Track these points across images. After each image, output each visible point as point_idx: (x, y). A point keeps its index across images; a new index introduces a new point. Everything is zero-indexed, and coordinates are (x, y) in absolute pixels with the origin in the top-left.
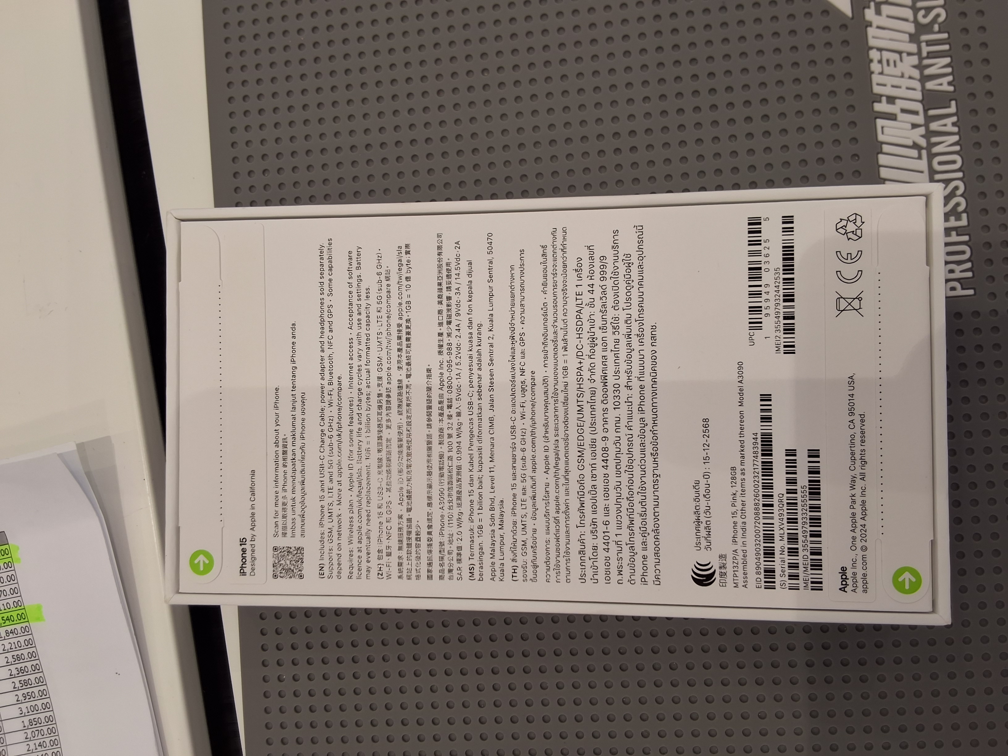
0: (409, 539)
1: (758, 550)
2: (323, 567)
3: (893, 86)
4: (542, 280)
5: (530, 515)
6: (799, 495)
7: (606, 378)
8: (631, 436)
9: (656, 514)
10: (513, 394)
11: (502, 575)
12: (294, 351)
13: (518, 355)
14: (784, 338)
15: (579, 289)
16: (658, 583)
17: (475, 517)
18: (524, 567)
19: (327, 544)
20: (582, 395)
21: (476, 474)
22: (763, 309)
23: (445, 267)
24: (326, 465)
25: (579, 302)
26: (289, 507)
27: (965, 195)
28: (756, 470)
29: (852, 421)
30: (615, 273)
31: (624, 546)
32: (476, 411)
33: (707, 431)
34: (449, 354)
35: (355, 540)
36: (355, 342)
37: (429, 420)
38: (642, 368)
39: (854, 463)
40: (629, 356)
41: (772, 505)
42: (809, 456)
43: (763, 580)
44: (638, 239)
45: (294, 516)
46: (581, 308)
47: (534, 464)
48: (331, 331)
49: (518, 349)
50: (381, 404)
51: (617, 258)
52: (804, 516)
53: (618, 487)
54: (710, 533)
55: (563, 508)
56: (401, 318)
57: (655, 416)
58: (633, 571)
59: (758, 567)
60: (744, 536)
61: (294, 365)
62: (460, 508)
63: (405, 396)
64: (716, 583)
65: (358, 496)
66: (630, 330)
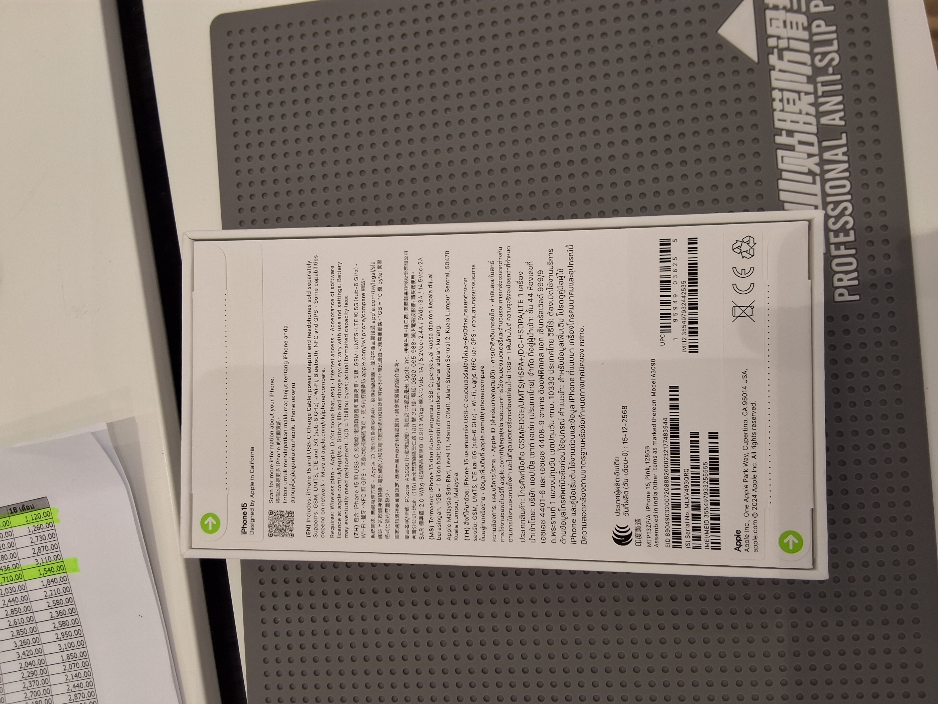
0: (380, 505)
1: (667, 515)
2: (309, 528)
3: (792, 122)
4: (490, 290)
5: (479, 486)
6: (701, 470)
7: (543, 372)
8: (563, 421)
9: (584, 485)
10: (466, 385)
11: (457, 535)
12: (286, 349)
13: (470, 353)
14: (689, 339)
15: (521, 298)
16: (585, 542)
17: (435, 487)
18: (475, 529)
19: (312, 509)
20: (522, 386)
21: (435, 452)
22: (672, 315)
23: (410, 280)
24: (312, 443)
25: (521, 308)
26: (282, 478)
27: (852, 215)
28: (666, 449)
29: (745, 409)
30: (551, 285)
31: (557, 512)
32: (435, 399)
33: (626, 416)
34: (414, 351)
35: (336, 505)
36: (336, 341)
37: (396, 406)
38: (572, 364)
39: (746, 444)
40: (562, 354)
41: (679, 479)
42: (710, 438)
43: (672, 540)
44: (569, 257)
45: (286, 486)
46: (522, 314)
47: (483, 444)
48: (316, 332)
49: (470, 347)
50: (357, 393)
51: (551, 272)
52: (706, 488)
53: (552, 463)
54: (628, 502)
55: (506, 480)
56: (374, 322)
57: (583, 404)
58: (564, 533)
59: (668, 530)
60: (656, 504)
61: (286, 360)
62: (422, 480)
63: (377, 386)
64: (633, 542)
65: (338, 469)
66: (562, 332)
